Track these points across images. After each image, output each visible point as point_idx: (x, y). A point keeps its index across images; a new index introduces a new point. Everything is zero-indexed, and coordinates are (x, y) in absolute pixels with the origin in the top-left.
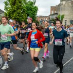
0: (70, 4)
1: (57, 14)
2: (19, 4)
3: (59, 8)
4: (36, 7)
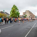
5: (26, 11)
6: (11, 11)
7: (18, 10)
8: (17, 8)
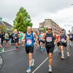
5: (46, 20)
6: (16, 20)
7: (29, 18)
8: (27, 14)
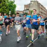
0: (36, 4)
1: (28, 9)
2: (4, 3)
3: (30, 6)
4: (15, 5)
